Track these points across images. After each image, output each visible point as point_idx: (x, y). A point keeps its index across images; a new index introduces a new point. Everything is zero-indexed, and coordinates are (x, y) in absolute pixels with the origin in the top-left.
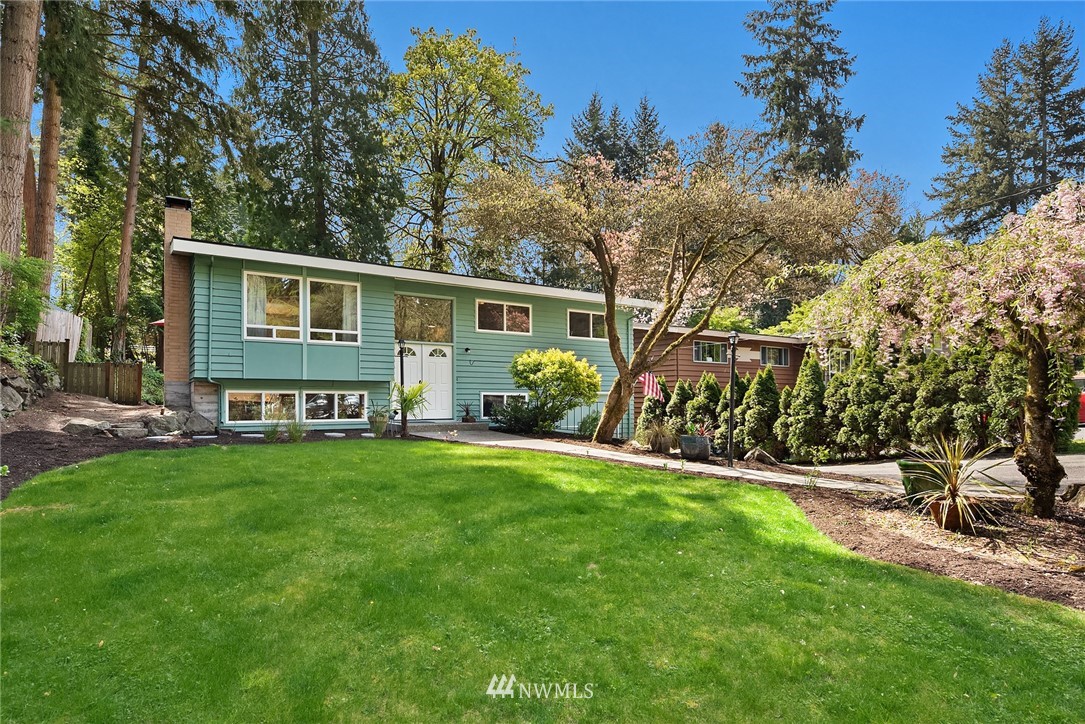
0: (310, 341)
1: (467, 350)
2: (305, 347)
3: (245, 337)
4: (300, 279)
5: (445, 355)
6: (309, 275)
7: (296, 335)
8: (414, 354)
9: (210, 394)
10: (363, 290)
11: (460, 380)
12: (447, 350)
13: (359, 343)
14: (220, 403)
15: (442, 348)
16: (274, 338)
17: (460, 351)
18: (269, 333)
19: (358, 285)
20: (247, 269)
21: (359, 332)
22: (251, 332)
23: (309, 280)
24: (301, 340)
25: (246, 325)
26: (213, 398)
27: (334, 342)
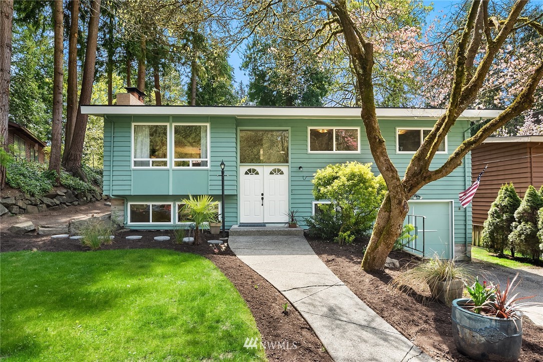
0: (174, 167)
1: (300, 168)
2: (171, 172)
3: (133, 167)
4: (168, 124)
5: (282, 173)
6: (174, 121)
7: (165, 164)
8: (257, 173)
9: (120, 205)
10: (211, 128)
11: (294, 192)
12: (284, 168)
13: (209, 167)
14: (125, 210)
15: (280, 168)
16: (151, 167)
17: (295, 169)
18: (147, 164)
19: (208, 125)
20: (134, 122)
21: (208, 159)
22: (136, 163)
23: (174, 124)
24: (168, 167)
25: (133, 159)
26: (121, 208)
27: (191, 167)
